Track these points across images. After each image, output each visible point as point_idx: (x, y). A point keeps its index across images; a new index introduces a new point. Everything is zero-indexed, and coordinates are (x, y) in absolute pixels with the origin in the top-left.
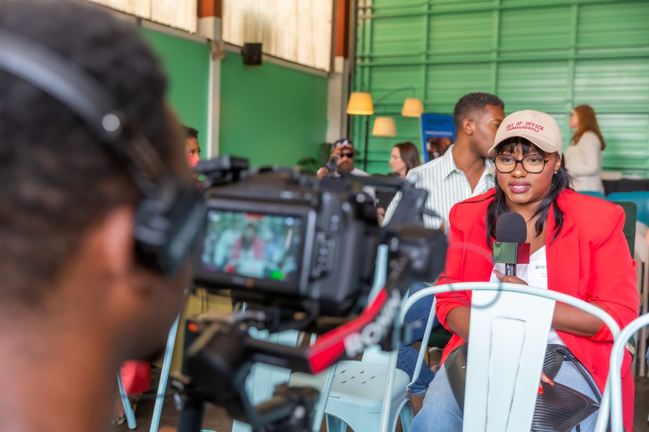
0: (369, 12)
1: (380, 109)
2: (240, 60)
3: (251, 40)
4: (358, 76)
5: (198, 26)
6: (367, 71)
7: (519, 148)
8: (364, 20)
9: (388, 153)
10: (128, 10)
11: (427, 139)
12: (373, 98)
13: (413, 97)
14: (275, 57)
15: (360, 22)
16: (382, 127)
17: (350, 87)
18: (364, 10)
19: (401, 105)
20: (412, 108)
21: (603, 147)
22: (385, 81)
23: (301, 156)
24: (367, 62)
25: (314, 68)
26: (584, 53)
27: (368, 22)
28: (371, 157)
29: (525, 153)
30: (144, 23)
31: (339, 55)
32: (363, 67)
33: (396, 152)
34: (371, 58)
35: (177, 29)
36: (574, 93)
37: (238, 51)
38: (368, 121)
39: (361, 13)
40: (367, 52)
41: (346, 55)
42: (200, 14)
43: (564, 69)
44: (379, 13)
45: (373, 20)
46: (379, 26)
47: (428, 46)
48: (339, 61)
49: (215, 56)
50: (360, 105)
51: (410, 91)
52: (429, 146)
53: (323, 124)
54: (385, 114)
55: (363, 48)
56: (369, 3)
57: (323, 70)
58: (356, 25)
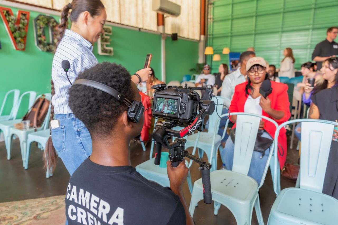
0: (212, 20)
1: (216, 52)
2: (171, 39)
3: (174, 32)
4: (208, 41)
5: (158, 29)
6: (211, 40)
7: (256, 67)
8: (210, 22)
9: (218, 66)
10: (136, 26)
11: (231, 61)
12: (213, 48)
13: (226, 47)
14: (182, 37)
15: (209, 23)
16: (216, 58)
17: (206, 45)
18: (210, 19)
19: (222, 50)
20: (226, 51)
21: (294, 62)
22: (217, 42)
23: (191, 68)
24: (211, 36)
25: (194, 40)
26: (285, 29)
27: (212, 23)
28: (213, 67)
29: (258, 69)
30: (142, 30)
31: (202, 34)
32: (210, 38)
33: (222, 66)
34: (213, 35)
35: (151, 31)
36: (281, 43)
37: (170, 36)
38: (212, 56)
39: (209, 20)
40: (211, 33)
41: (204, 34)
42: (158, 25)
43: (278, 35)
44: (215, 20)
45: (213, 22)
46: (216, 24)
47: (232, 30)
48: (202, 37)
49: (163, 38)
50: (209, 51)
51: (226, 45)
52: (231, 63)
53: (197, 57)
54: (217, 53)
55: (210, 31)
56: (212, 16)
57: (197, 40)
58: (208, 24)
